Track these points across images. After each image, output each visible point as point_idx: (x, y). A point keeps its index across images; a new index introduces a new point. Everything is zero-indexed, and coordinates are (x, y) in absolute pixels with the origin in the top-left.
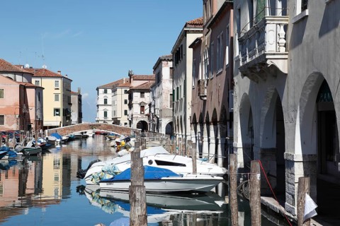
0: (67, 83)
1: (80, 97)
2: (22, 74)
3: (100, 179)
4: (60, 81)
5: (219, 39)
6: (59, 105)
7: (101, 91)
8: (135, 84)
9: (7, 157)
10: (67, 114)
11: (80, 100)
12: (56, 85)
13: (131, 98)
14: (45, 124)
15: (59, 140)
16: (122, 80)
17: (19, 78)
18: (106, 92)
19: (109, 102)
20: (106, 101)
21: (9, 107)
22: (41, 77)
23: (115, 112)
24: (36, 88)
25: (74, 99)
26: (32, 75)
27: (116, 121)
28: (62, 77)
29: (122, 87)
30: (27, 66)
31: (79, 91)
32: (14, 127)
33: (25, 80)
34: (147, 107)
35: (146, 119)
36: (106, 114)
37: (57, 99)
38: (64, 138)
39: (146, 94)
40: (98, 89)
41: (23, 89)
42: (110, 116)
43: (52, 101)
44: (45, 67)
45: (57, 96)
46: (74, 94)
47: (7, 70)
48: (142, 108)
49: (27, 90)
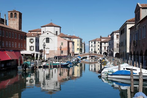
0: (81, 40)
1: (85, 44)
2: (68, 38)
3: (107, 74)
4: (79, 39)
5: (143, 27)
6: (79, 47)
7: (90, 42)
8: (102, 40)
9: (69, 65)
10: (81, 50)
11: (85, 45)
12: (78, 41)
13: (101, 45)
14: (75, 53)
15: (80, 59)
16: (97, 39)
17: (67, 39)
18: (92, 43)
19: (93, 46)
20: (92, 45)
21: (64, 48)
22: (73, 38)
23: (95, 49)
24: (72, 42)
25: (83, 45)
26: (71, 38)
27: (95, 52)
28: (79, 38)
29: (97, 41)
30: (69, 35)
31: (84, 42)
32: (66, 54)
33: (69, 40)
34: (106, 48)
35: (106, 52)
36: (92, 50)
37: (78, 45)
38: (82, 58)
39: (106, 44)
40: (89, 42)
41: (68, 42)
42: (93, 50)
43: (77, 46)
44: (74, 35)
45: (78, 44)
46: (83, 44)
47: (64, 36)
48: (105, 48)
49: (70, 43)
